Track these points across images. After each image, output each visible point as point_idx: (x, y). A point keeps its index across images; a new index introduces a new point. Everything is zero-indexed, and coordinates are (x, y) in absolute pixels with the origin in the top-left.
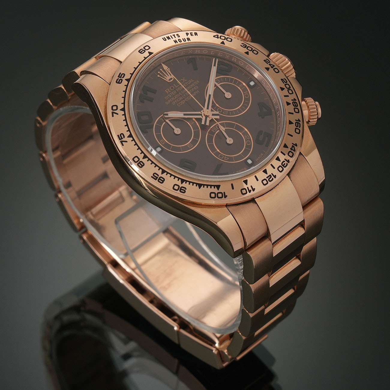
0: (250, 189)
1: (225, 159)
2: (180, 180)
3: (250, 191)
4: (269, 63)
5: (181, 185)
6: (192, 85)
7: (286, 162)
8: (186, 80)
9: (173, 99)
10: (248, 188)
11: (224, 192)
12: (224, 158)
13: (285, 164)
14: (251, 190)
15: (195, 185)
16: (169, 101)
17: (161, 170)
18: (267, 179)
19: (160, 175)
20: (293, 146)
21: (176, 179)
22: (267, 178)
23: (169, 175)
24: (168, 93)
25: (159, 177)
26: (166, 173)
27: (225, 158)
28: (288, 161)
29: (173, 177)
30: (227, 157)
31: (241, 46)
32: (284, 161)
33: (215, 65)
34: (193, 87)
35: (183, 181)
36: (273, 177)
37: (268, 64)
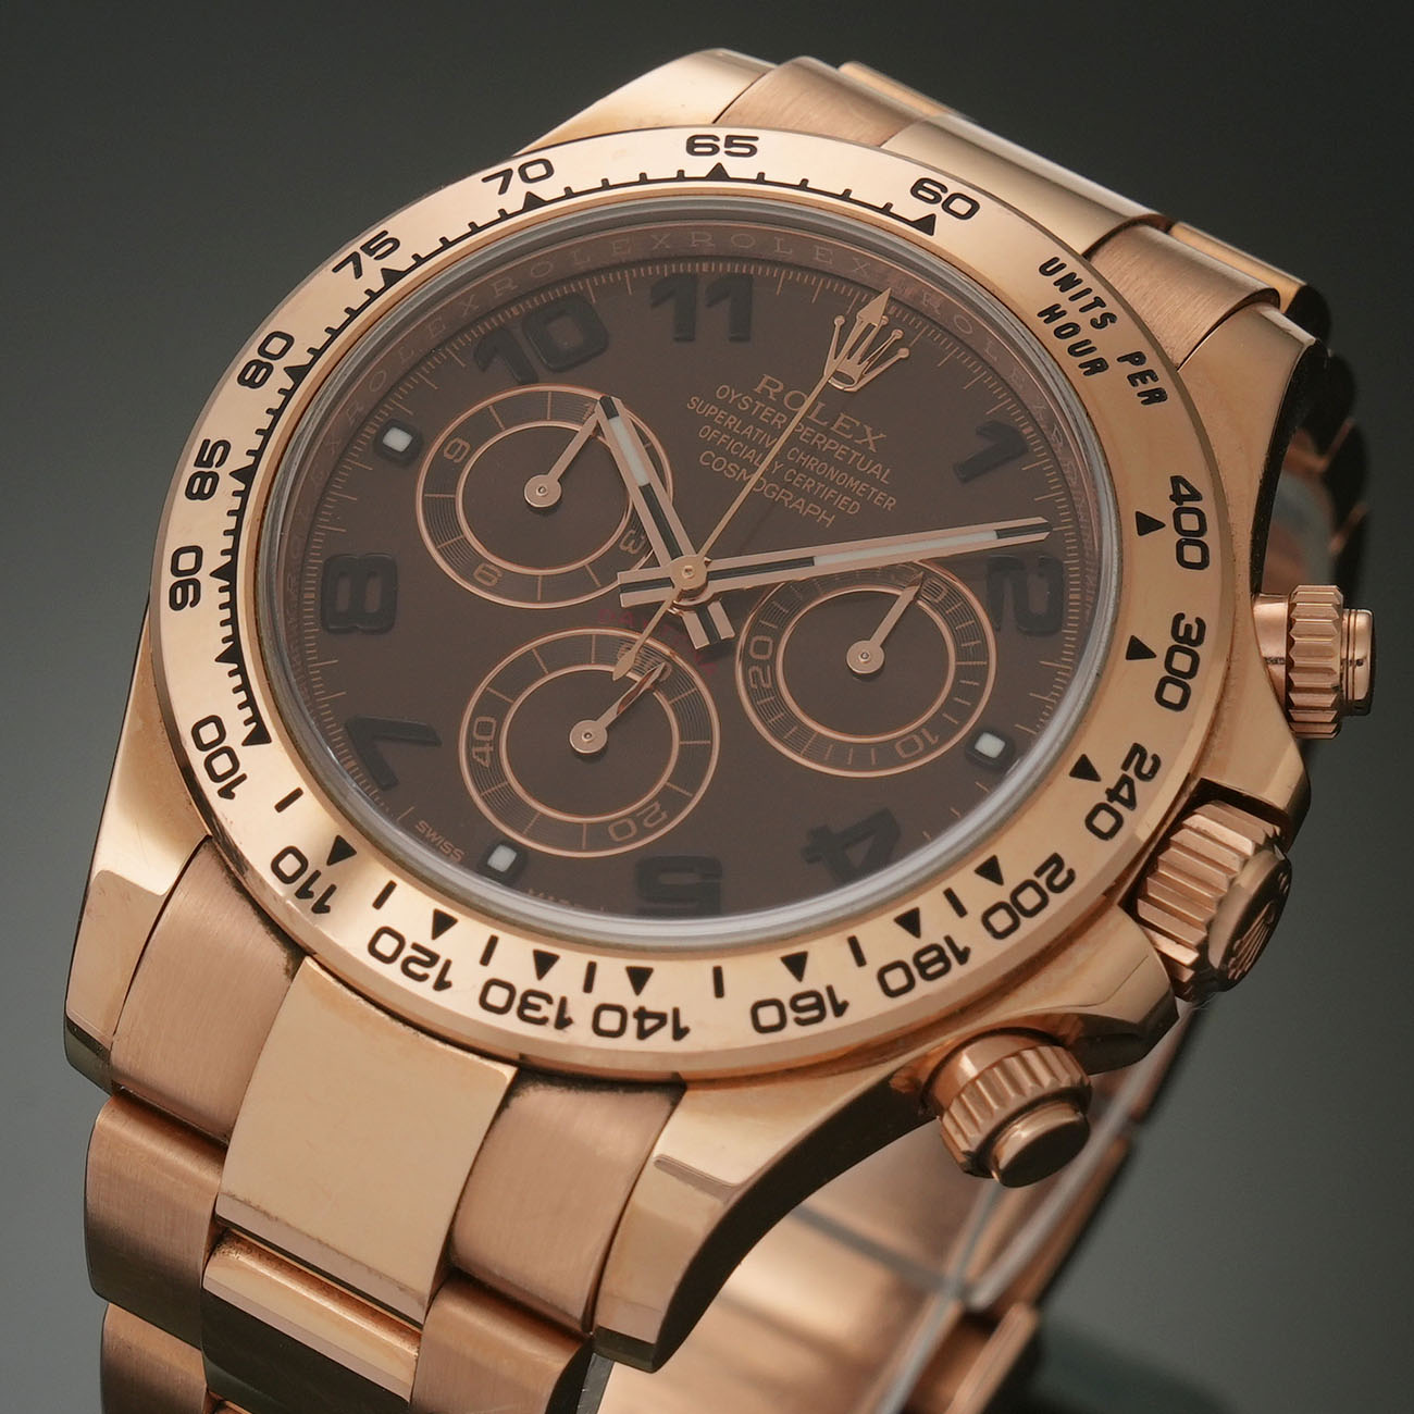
0: (318, 889)
1: (474, 750)
2: (228, 558)
3: (303, 893)
4: (1131, 773)
5: (202, 576)
6: (852, 482)
7: (550, 1011)
8: (872, 448)
9: (732, 422)
10: (317, 874)
11: (243, 778)
12: (482, 744)
13: (537, 1008)
14: (310, 895)
15: (228, 631)
16: (710, 410)
17: (250, 460)
18: (408, 952)
19: (223, 472)
20: (662, 1018)
21: (228, 542)
22: (416, 947)
23: (236, 503)
24: (758, 390)
25: (213, 469)
26: (242, 487)
27: (479, 749)
28: (563, 1022)
29: (231, 523)
30: (496, 754)
31: (1180, 617)
32: (549, 999)
33: (1001, 534)
34: (848, 492)
35: (227, 573)
36: (434, 972)
37: (1125, 766)
